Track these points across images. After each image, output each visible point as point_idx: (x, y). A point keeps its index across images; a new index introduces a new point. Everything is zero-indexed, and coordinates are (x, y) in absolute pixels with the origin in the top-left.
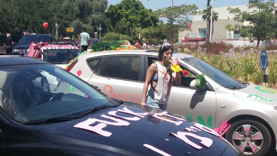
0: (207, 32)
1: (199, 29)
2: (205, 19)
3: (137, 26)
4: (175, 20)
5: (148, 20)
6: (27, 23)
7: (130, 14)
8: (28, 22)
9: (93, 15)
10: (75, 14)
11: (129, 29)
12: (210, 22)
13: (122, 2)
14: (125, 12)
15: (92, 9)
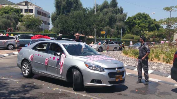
3: (145, 30)
4: (172, 26)
5: (153, 26)
6: (78, 29)
7: (141, 22)
9: (117, 24)
10: (106, 23)
11: (140, 32)
13: (136, 15)
14: (137, 21)
15: (117, 19)
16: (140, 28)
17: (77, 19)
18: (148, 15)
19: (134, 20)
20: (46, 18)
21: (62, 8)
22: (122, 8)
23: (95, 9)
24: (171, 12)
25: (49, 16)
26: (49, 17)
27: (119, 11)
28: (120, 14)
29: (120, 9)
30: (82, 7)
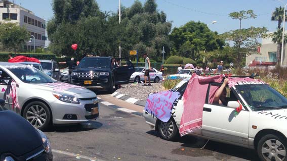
0: (278, 56)
1: (269, 52)
2: (275, 42)
3: (201, 50)
4: (243, 43)
5: (213, 43)
6: (92, 47)
7: (195, 37)
8: (92, 45)
9: (157, 38)
10: (139, 37)
11: (193, 52)
12: (281, 45)
13: (186, 25)
14: (189, 35)
15: (156, 31)
16: (193, 46)
17: (90, 31)
18: (206, 25)
19: (183, 34)
20: (41, 28)
21: (65, 12)
22: (163, 14)
23: (120, 15)
24: (240, 20)
25: (45, 25)
26: (43, 27)
27: (159, 18)
28: (160, 22)
29: (161, 16)
30: (99, 11)
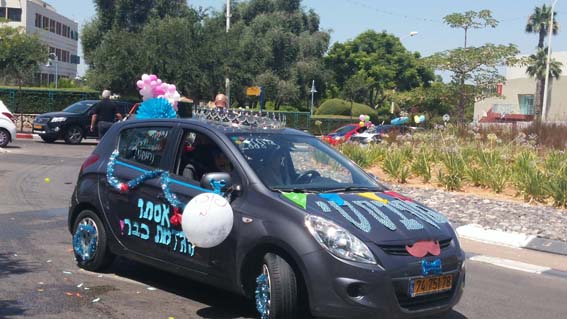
0: (536, 102)
1: (520, 96)
2: (532, 74)
3: (387, 87)
4: (470, 76)
5: (411, 74)
7: (376, 62)
9: (300, 64)
10: (264, 60)
11: (372, 92)
12: (543, 81)
13: (360, 38)
14: (363, 58)
15: (298, 50)
16: (371, 79)
17: (168, 46)
18: (398, 39)
19: (353, 55)
20: (70, 39)
21: (118, 7)
22: (314, 14)
23: (228, 15)
24: (466, 29)
25: (77, 34)
26: (74, 36)
27: (306, 23)
28: (308, 32)
29: (309, 19)
30: (186, 7)
